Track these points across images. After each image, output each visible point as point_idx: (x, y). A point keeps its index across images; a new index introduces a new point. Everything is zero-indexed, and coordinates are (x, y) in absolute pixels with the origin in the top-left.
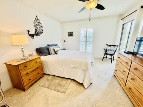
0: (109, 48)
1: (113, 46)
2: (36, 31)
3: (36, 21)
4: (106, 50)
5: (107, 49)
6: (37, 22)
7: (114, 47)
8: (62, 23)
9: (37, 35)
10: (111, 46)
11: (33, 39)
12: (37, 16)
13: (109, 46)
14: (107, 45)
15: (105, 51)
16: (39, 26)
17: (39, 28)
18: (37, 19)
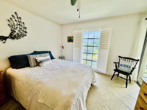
0: (122, 62)
1: (129, 60)
2: (12, 33)
3: (14, 20)
4: (117, 64)
5: (119, 63)
6: (16, 20)
7: (131, 60)
8: (62, 25)
9: (13, 38)
10: (127, 60)
11: (4, 43)
12: (16, 13)
13: (123, 59)
14: (119, 57)
15: (116, 66)
16: (18, 26)
17: (18, 29)
18: (16, 17)
